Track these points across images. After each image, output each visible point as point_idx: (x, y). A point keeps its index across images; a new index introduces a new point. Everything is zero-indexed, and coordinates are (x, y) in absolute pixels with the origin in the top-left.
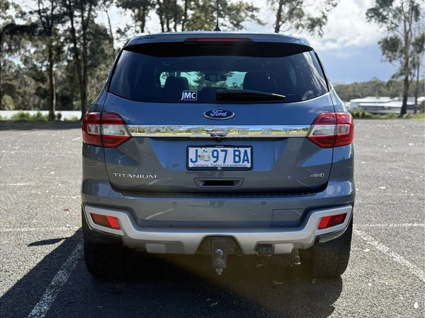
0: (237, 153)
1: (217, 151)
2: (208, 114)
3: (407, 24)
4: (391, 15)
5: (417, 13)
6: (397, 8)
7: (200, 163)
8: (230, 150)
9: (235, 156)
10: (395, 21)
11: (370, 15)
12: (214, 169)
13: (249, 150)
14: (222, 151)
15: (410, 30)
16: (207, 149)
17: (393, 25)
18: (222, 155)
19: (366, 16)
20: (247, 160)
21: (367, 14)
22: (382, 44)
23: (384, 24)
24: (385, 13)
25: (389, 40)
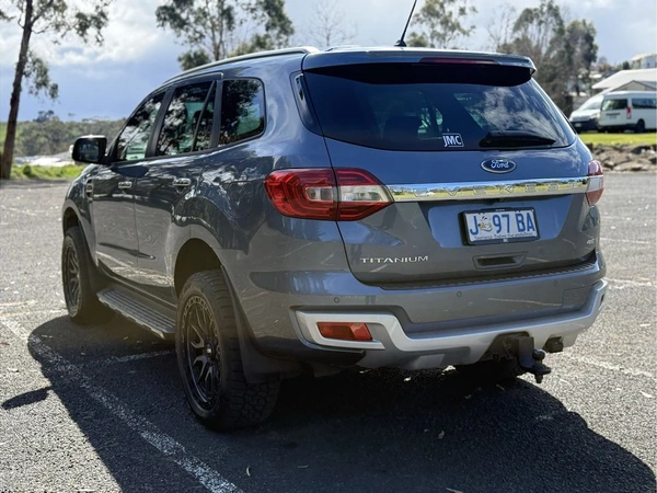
0: (520, 218)
1: (497, 216)
2: (488, 165)
3: (217, 34)
4: (192, 19)
5: (230, 20)
6: (200, 8)
7: (483, 235)
8: (512, 214)
9: (518, 222)
10: (200, 28)
11: (163, 16)
12: (499, 241)
13: (531, 213)
14: (503, 216)
15: (221, 42)
16: (486, 215)
17: (197, 35)
18: (504, 221)
19: (156, 17)
20: (532, 227)
21: (158, 15)
22: (183, 62)
23: (183, 32)
24: (184, 16)
25: (192, 55)
